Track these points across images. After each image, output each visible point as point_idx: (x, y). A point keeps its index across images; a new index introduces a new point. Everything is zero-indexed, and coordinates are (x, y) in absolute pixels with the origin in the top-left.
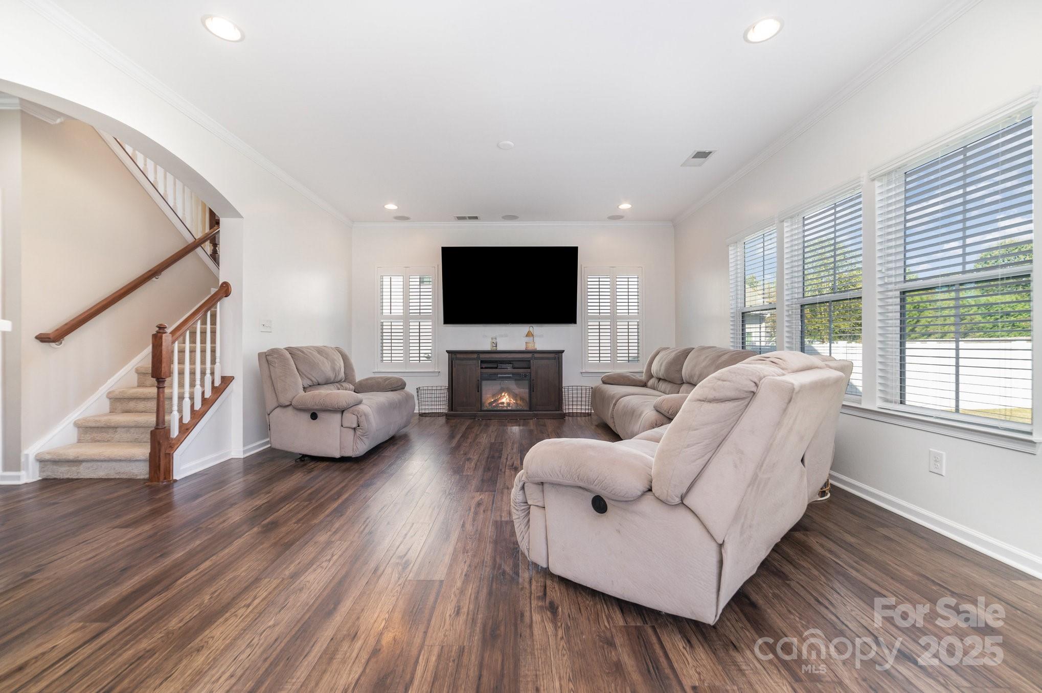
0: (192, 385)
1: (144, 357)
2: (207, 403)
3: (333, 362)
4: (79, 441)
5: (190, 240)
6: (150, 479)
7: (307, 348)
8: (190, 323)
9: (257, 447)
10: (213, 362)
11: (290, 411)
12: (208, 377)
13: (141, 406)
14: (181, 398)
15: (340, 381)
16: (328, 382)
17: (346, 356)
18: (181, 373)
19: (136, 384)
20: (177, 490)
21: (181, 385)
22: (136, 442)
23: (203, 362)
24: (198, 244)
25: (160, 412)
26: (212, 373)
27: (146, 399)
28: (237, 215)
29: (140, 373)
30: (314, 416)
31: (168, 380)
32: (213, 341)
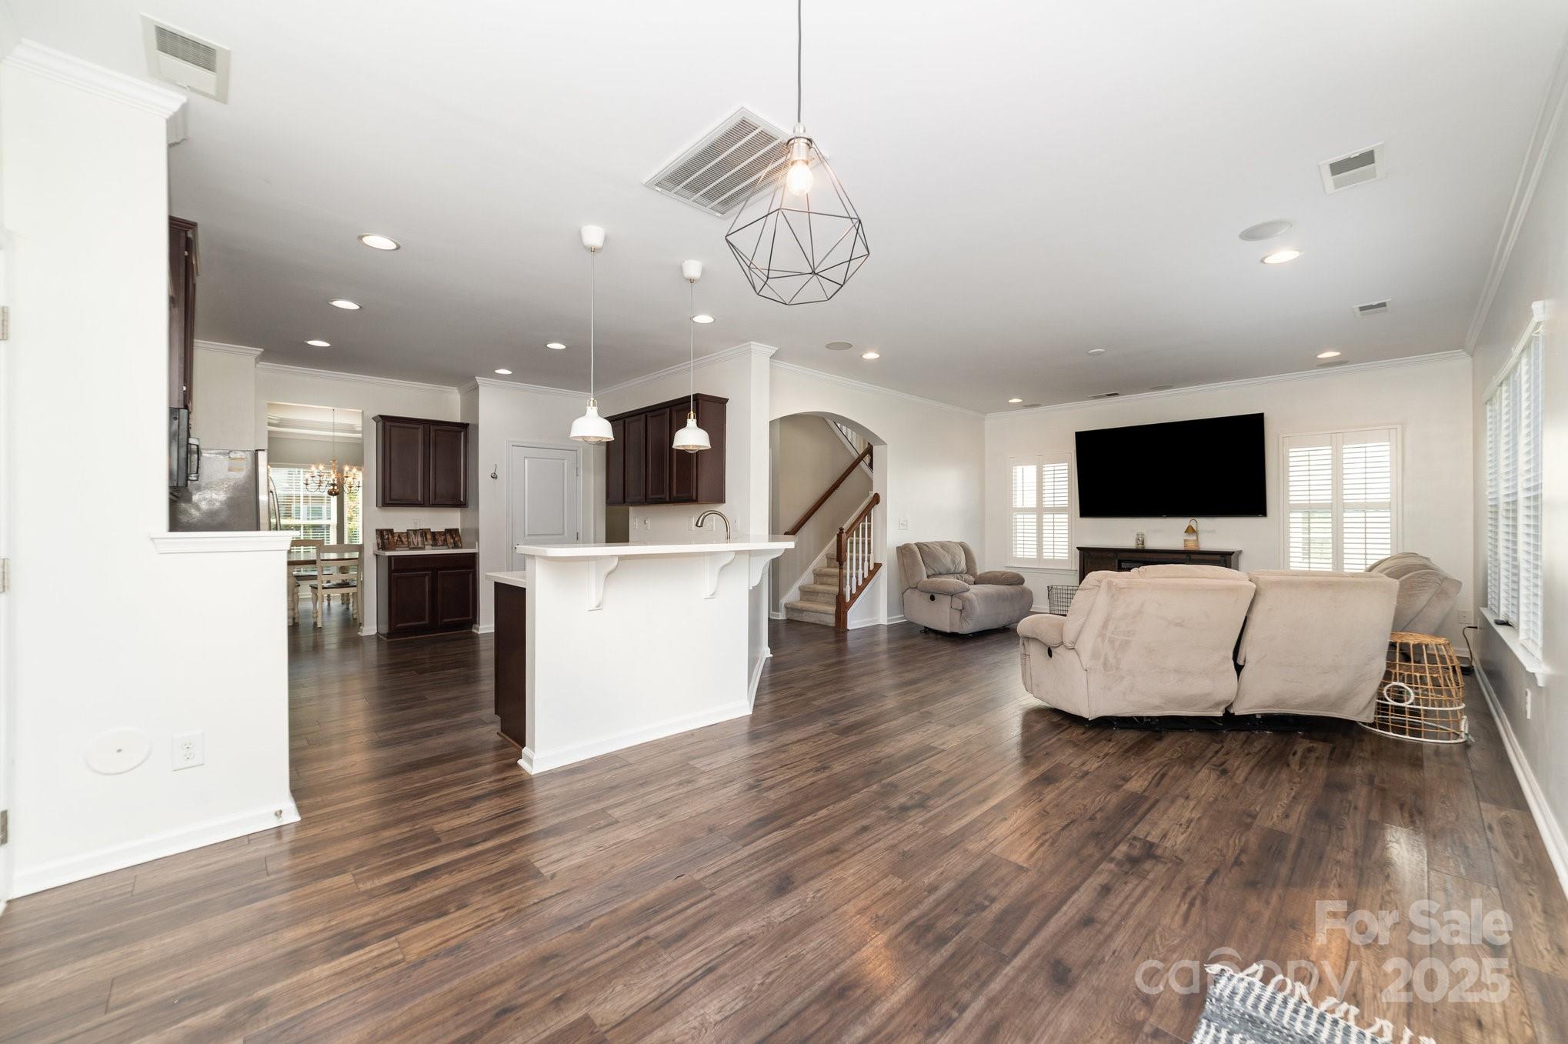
0: (857, 569)
1: (831, 546)
2: (866, 581)
3: (953, 556)
4: (801, 600)
5: (856, 456)
6: (836, 627)
7: (932, 543)
8: (856, 525)
9: (898, 619)
10: (869, 552)
11: (917, 592)
12: (866, 563)
13: (830, 580)
14: (851, 577)
15: (962, 572)
16: (949, 573)
17: (969, 550)
18: (851, 559)
19: (826, 565)
20: (849, 634)
21: (851, 568)
22: (828, 603)
23: (863, 552)
24: (861, 458)
25: (841, 585)
26: (869, 561)
27: (831, 576)
28: (883, 443)
29: (829, 558)
30: (932, 598)
31: (845, 563)
32: (869, 536)
